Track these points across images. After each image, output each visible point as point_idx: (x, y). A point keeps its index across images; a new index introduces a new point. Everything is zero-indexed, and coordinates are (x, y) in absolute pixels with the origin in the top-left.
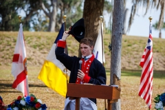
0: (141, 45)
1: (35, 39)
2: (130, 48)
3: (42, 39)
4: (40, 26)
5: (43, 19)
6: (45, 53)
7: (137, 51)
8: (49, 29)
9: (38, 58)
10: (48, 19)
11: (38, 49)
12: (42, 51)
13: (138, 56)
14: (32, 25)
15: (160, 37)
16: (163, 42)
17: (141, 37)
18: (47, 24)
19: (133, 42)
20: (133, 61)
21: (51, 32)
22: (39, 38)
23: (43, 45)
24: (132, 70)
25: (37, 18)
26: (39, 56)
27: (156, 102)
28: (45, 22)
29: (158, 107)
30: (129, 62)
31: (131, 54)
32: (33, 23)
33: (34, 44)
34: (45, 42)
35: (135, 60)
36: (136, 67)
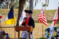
0: (39, 12)
1: (2, 12)
2: (35, 13)
3: (5, 11)
4: (4, 7)
5: (5, 5)
6: (6, 16)
7: (37, 14)
8: (7, 8)
9: (4, 18)
10: (7, 5)
11: (4, 15)
12: (5, 16)
13: (38, 16)
14: (1, 7)
15: (45, 9)
16: (46, 11)
17: (39, 10)
18: (7, 6)
19: (36, 11)
20: (36, 18)
21: (8, 9)
22: (4, 11)
23: (5, 13)
24: (36, 21)
25: (3, 5)
26: (4, 17)
27: (45, 31)
28: (6, 5)
29: (46, 33)
30: (35, 18)
31: (35, 15)
32: (2, 6)
33: (2, 13)
34: (6, 12)
35: (37, 17)
36: (37, 20)
